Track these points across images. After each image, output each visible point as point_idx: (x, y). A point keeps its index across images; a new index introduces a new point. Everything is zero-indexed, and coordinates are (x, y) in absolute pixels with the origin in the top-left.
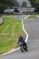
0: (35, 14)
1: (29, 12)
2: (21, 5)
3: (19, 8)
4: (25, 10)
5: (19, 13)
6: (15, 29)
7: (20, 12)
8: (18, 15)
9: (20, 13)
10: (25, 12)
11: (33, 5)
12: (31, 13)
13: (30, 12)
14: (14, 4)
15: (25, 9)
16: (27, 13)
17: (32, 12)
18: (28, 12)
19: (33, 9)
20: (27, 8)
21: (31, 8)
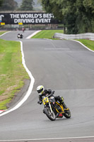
0: (52, 29)
1: (39, 23)
2: (19, 7)
3: (15, 14)
4: (29, 18)
5: (15, 26)
6: (3, 63)
7: (17, 23)
8: (12, 29)
9: (18, 26)
10: (29, 23)
11: (49, 6)
12: (42, 25)
13: (41, 23)
14: (4, 4)
15: (30, 16)
16: (34, 26)
17: (46, 23)
18: (35, 23)
19: (48, 17)
20: (34, 14)
21: (43, 14)
